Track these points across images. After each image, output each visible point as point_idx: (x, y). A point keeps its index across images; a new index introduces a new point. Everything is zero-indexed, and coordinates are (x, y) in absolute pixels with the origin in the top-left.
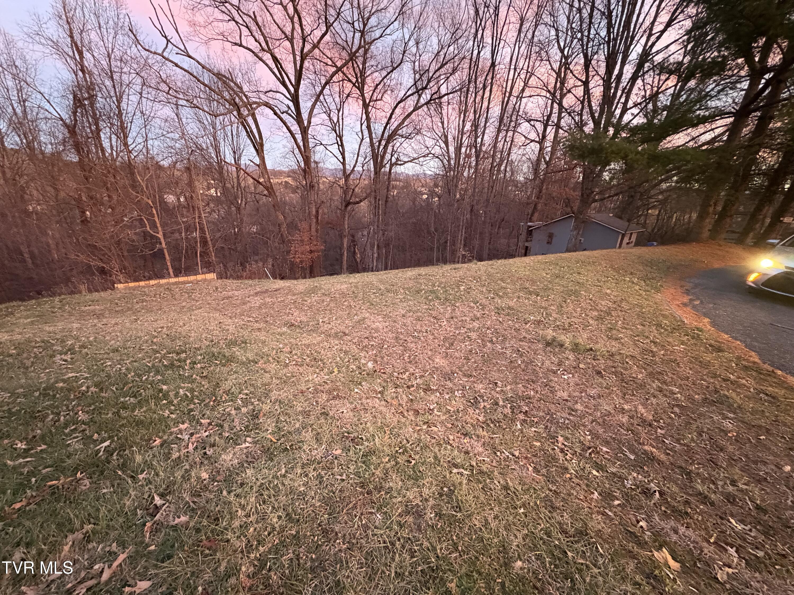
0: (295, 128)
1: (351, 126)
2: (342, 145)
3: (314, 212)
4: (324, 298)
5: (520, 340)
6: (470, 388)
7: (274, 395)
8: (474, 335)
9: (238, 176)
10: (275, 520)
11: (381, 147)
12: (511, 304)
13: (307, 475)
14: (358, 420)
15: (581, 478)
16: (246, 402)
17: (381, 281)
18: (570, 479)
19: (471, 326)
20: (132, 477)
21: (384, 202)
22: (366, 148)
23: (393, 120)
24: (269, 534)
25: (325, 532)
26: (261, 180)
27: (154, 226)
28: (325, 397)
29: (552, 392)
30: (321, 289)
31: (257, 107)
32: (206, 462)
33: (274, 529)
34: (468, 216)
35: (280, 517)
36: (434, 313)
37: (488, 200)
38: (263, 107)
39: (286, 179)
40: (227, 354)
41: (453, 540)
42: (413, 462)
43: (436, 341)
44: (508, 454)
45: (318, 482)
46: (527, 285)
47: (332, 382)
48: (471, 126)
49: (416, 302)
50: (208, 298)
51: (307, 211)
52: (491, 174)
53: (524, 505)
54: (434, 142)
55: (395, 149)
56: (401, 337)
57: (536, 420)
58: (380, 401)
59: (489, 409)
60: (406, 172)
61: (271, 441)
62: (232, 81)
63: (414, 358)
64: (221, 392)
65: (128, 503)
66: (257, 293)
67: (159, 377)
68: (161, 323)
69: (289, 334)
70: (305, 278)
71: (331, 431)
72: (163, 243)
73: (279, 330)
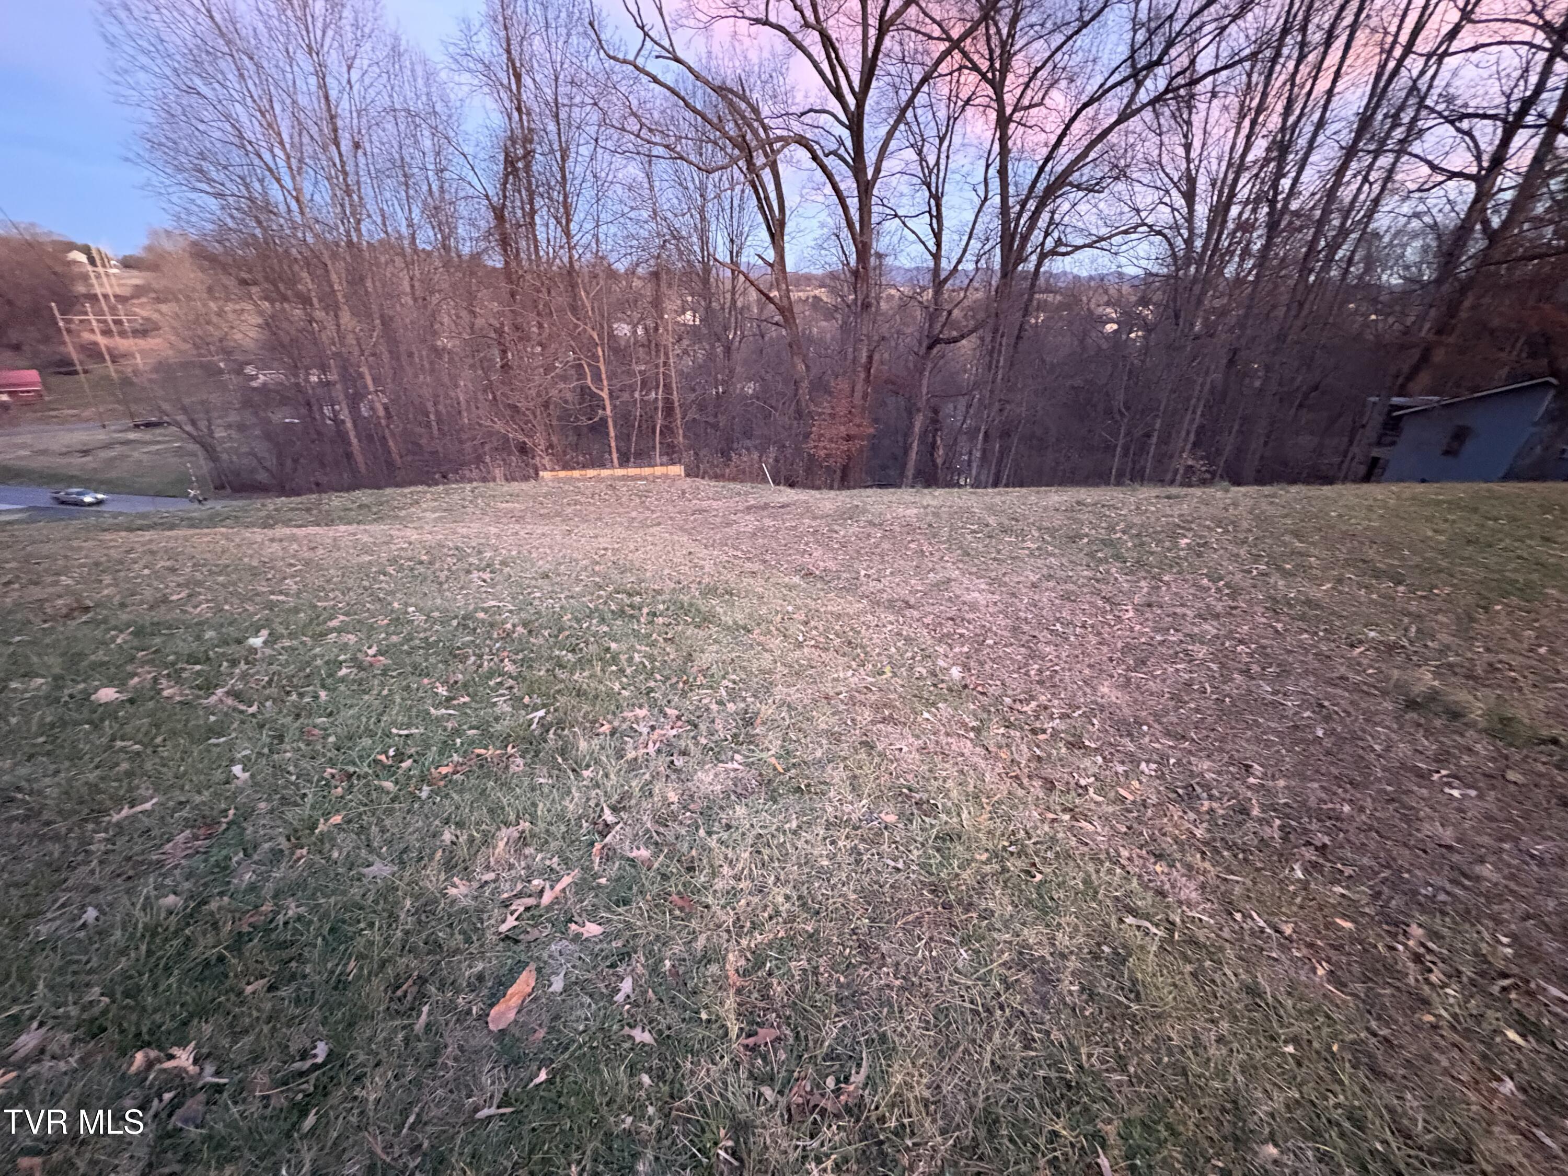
0: (848, 185)
1: (964, 171)
2: (939, 217)
3: (864, 360)
4: (872, 530)
5: (1330, 683)
6: (1179, 763)
7: (780, 691)
8: (1201, 651)
9: (734, 287)
10: (780, 899)
11: (1026, 216)
12: (1316, 593)
13: (833, 843)
14: (930, 771)
15: (1467, 1034)
16: (733, 695)
17: (991, 509)
18: (1435, 1027)
19: (1196, 630)
20: (574, 770)
21: (1013, 341)
22: (991, 222)
23: (1062, 150)
24: (771, 918)
25: (864, 947)
26: (774, 294)
27: (597, 378)
28: (868, 715)
29: (1405, 818)
30: (864, 511)
31: (783, 147)
32: (673, 777)
33: (778, 913)
34: (1217, 376)
35: (787, 898)
36: (1106, 590)
37: (1281, 337)
38: (793, 146)
39: (817, 292)
40: (703, 609)
41: (1117, 1049)
42: (1039, 877)
43: (1105, 649)
44: (1262, 924)
45: (852, 860)
46: (1371, 553)
47: (881, 690)
48: (1268, 150)
49: (1064, 561)
50: (671, 509)
51: (850, 356)
52: (1305, 270)
53: (1294, 1040)
54: (1156, 195)
55: (1057, 217)
56: (1026, 628)
57: (1348, 871)
58: (975, 746)
59: (1223, 816)
60: (1075, 271)
61: (775, 769)
62: (744, 98)
63: (1052, 677)
64: (695, 669)
65: (571, 807)
66: (749, 508)
67: (606, 629)
68: (603, 542)
69: (804, 590)
70: (831, 488)
71: (878, 778)
72: (608, 408)
73: (787, 579)
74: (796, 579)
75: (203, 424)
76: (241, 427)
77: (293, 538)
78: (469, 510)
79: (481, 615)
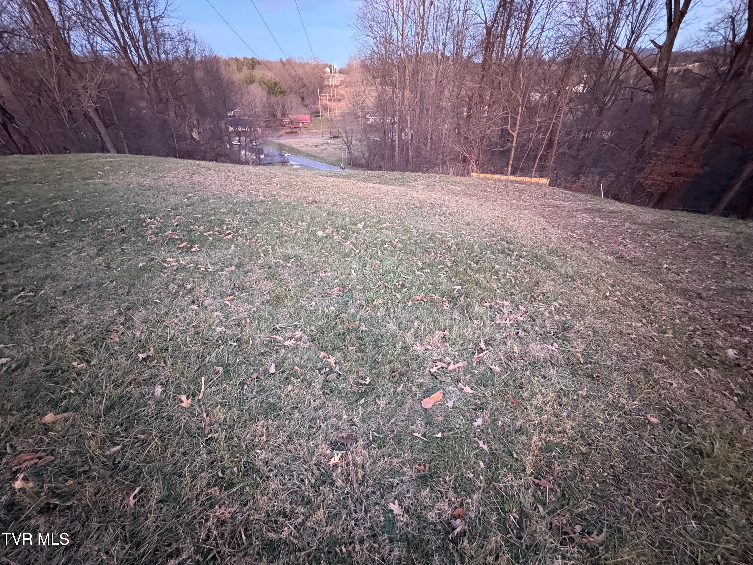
7: (589, 320)
10: (568, 426)
13: (609, 414)
14: (694, 407)
16: (559, 312)
20: (470, 318)
24: (561, 432)
25: (617, 478)
26: (654, 69)
27: (514, 124)
28: (650, 354)
30: (678, 226)
32: (518, 340)
33: (565, 432)
35: (573, 428)
39: (690, 66)
40: (548, 260)
45: (620, 429)
47: (662, 342)
50: (536, 202)
51: (703, 115)
58: (737, 407)
61: (578, 360)
64: (539, 291)
65: (467, 334)
67: (494, 257)
69: (616, 266)
71: (649, 393)
72: (514, 143)
73: (604, 257)
74: (611, 258)
75: (349, 138)
76: (361, 141)
77: (374, 188)
78: (436, 187)
79: (439, 236)
